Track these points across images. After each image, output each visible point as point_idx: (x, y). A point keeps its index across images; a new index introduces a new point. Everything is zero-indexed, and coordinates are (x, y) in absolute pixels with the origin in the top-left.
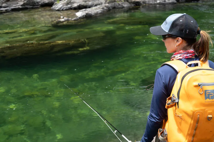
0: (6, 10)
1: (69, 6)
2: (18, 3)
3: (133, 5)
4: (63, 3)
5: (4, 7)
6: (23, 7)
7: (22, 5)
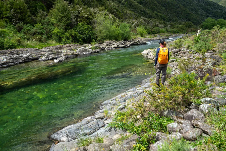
0: (16, 63)
1: (48, 58)
2: (21, 60)
3: (75, 56)
4: (44, 57)
5: (15, 62)
6: (24, 61)
7: (24, 60)
